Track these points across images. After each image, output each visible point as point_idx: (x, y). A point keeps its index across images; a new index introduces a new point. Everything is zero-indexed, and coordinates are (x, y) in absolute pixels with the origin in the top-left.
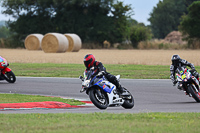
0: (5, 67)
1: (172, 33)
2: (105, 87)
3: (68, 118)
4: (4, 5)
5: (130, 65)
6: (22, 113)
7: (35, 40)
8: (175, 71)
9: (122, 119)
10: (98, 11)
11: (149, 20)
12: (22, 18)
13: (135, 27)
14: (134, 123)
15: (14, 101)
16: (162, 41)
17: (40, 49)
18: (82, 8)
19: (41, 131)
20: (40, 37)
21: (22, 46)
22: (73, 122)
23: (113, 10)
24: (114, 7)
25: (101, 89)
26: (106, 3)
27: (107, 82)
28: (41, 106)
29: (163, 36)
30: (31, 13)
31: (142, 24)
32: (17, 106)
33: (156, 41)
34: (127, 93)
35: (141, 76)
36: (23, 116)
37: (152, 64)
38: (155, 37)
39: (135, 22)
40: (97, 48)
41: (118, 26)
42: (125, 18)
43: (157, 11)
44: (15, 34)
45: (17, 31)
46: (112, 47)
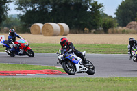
0: (27, 47)
1: (131, 23)
2: (74, 60)
3: (60, 81)
4: (16, 4)
5: (102, 44)
6: (29, 77)
7: (37, 28)
8: (131, 49)
9: (97, 81)
10: (81, 8)
11: (115, 14)
12: (29, 12)
13: (106, 18)
14: (105, 84)
15: (23, 69)
16: (124, 28)
17: (41, 34)
18: (70, 6)
19: (41, 89)
20: (41, 25)
21: (29, 32)
22: (64, 84)
23: (91, 7)
24: (92, 5)
25: (71, 61)
26: (86, 2)
27: (75, 57)
28: (41, 72)
29: (125, 25)
30: (35, 9)
31: (111, 17)
32: (25, 73)
33: (120, 28)
34: (90, 64)
35: (110, 52)
36: (30, 80)
37: (117, 44)
38: (119, 25)
39: (106, 15)
40: (80, 33)
41: (94, 18)
42: (99, 12)
43: (120, 7)
44: (24, 23)
45: (25, 21)
46: (90, 32)
